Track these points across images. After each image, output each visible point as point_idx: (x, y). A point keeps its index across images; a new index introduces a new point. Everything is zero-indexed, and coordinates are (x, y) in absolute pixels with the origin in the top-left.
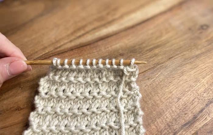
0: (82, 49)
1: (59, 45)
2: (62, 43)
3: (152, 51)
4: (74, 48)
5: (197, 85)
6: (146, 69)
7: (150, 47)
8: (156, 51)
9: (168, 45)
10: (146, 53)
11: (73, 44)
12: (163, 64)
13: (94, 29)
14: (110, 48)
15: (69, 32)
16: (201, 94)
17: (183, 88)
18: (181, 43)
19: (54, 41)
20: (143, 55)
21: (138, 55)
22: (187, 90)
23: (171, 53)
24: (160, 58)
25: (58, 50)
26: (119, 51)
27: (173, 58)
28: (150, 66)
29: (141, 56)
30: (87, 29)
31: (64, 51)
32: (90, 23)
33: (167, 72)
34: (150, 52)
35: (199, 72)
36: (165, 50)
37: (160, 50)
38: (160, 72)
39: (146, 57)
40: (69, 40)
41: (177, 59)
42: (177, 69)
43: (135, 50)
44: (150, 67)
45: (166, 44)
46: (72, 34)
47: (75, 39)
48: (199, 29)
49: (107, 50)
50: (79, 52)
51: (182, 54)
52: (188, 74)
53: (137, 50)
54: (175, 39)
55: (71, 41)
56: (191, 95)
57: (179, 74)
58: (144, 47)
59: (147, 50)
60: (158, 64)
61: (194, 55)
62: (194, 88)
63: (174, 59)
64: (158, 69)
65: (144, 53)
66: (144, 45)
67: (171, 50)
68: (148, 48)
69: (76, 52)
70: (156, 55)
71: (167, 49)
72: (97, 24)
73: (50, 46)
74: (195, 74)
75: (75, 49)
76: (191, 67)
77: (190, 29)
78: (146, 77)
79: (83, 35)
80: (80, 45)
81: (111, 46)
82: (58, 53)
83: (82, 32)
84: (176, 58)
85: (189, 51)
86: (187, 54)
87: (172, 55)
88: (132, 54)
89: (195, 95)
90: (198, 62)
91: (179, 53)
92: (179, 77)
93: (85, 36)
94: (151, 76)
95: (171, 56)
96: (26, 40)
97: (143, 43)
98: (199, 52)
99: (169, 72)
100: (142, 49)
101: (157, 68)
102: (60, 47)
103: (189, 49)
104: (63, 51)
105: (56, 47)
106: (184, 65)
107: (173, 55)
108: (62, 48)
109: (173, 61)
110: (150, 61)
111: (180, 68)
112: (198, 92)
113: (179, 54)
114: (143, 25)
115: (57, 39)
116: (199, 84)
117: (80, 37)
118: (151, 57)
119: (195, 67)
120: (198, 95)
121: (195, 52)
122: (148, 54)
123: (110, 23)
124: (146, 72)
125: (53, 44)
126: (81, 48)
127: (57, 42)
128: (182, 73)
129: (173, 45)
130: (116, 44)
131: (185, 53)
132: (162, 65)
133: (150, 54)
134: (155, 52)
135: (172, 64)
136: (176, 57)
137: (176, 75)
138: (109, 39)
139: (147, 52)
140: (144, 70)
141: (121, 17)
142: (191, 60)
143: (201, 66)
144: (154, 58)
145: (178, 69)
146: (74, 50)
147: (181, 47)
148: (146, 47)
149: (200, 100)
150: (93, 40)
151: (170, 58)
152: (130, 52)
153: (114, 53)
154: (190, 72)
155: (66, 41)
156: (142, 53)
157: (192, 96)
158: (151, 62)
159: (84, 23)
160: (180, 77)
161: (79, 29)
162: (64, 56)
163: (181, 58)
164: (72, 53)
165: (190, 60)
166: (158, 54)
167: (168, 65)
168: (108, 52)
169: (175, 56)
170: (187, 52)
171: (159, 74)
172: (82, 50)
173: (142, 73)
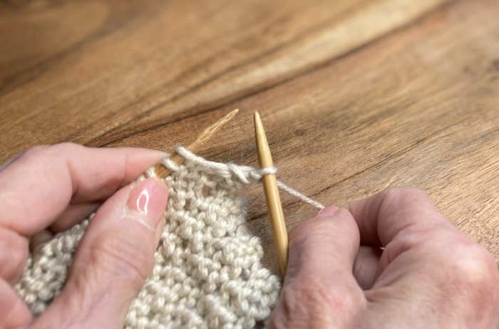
0: (203, 119)
1: (146, 108)
2: (154, 104)
3: (375, 124)
4: (184, 115)
5: (486, 208)
6: (361, 169)
7: (370, 114)
8: (386, 124)
9: (414, 108)
10: (359, 128)
11: (180, 106)
12: (402, 156)
13: (233, 68)
14: (271, 116)
15: (171, 76)
16: (494, 229)
17: (450, 216)
18: (446, 104)
19: (133, 97)
20: (352, 133)
21: (341, 134)
22: (460, 221)
23: (422, 128)
24: (395, 140)
25: (145, 119)
26: (295, 124)
27: (427, 142)
28: (370, 160)
29: (347, 135)
30: (215, 69)
31: (158, 123)
32: (223, 54)
33: (412, 176)
34: (369, 125)
35: (488, 176)
36: (406, 120)
37: (393, 122)
38: (395, 177)
39: (361, 139)
40: (171, 96)
41: (435, 144)
42: (437, 167)
43: (333, 122)
44: (371, 164)
45: (408, 106)
46: (180, 79)
47: (184, 94)
48: (489, 70)
49: (264, 122)
50: (196, 127)
51: (448, 132)
52: (463, 181)
53: (339, 121)
55: (175, 99)
56: (470, 232)
57: (442, 180)
58: (356, 115)
59: (362, 123)
60: (389, 156)
61: (476, 133)
62: (477, 215)
63: (429, 144)
64: (389, 169)
65: (354, 128)
66: (355, 109)
67: (422, 121)
68: (362, 117)
69: (189, 125)
70: (384, 134)
71: (412, 119)
72: (238, 56)
73: (123, 109)
74: (479, 181)
75: (186, 118)
76: (469, 163)
77: (467, 70)
78: (361, 188)
79: (205, 83)
80: (197, 107)
81: (274, 112)
82: (144, 127)
83: (203, 76)
84: (434, 141)
85: (466, 123)
86: (460, 131)
87: (423, 133)
88: (325, 130)
89: (479, 233)
90: (486, 150)
91: (440, 128)
92: (441, 187)
93: (210, 86)
94: (371, 186)
95: (422, 137)
96: (65, 95)
97: (352, 104)
98: (490, 127)
99: (415, 176)
100: (351, 120)
101: (387, 165)
102: (148, 113)
103: (465, 120)
104: (156, 124)
105: (139, 113)
106: (454, 158)
107: (426, 134)
108: (153, 117)
109: (427, 148)
110: (369, 149)
111: (444, 167)
112: (487, 225)
113: (441, 130)
114: (352, 59)
115: (142, 94)
116: (489, 206)
117: (197, 88)
118: (371, 139)
119: (481, 162)
120: (488, 233)
121: (479, 125)
122: (363, 132)
123: (271, 54)
124: (361, 175)
125: (131, 104)
126: (200, 116)
127: (142, 100)
128: (449, 179)
129: (426, 108)
130: (287, 106)
131: (454, 128)
132: (399, 158)
133: (368, 131)
134: (382, 126)
135: (423, 157)
136: (433, 138)
137: (433, 184)
138: (270, 95)
139: (362, 126)
140: (356, 171)
141: (299, 39)
142: (471, 146)
143: (493, 160)
144: (380, 140)
145: (438, 169)
146: (183, 121)
147: (444, 115)
148: (361, 113)
149: (494, 245)
150: (228, 97)
151: (418, 142)
152: (322, 126)
153: (281, 128)
154: (468, 177)
155: (163, 99)
156: (351, 130)
157: (473, 235)
158: (373, 152)
159: (207, 53)
160: (443, 188)
161: (195, 69)
162: (158, 134)
163: (447, 142)
164: (178, 127)
165: (469, 145)
166: (389, 131)
167: (413, 158)
169: (431, 136)
170: (461, 127)
171: (392, 180)
172: (204, 122)
173: (350, 178)
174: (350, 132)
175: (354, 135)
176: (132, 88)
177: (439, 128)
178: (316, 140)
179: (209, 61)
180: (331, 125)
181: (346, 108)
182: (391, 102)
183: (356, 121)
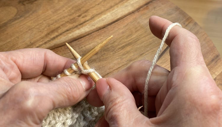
0: (57, 50)
2: (37, 45)
3: (124, 49)
8: (128, 49)
9: (139, 42)
10: (118, 51)
11: (48, 46)
12: (135, 60)
13: (67, 30)
14: (84, 48)
15: (43, 35)
19: (29, 43)
20: (116, 53)
21: (112, 53)
23: (142, 50)
24: (132, 54)
27: (144, 55)
28: (123, 62)
29: (114, 54)
30: (60, 31)
32: (63, 25)
34: (122, 49)
36: (136, 47)
37: (131, 48)
39: (120, 54)
40: (44, 42)
43: (108, 49)
44: (124, 64)
46: (46, 35)
47: (49, 41)
49: (81, 50)
51: (152, 50)
53: (110, 48)
54: (145, 37)
58: (117, 46)
59: (120, 48)
60: (131, 60)
65: (117, 51)
66: (116, 44)
67: (142, 47)
68: (120, 46)
70: (128, 52)
71: (138, 46)
79: (57, 36)
80: (54, 45)
83: (56, 34)
84: (147, 54)
87: (143, 51)
88: (105, 52)
93: (59, 37)
95: (142, 53)
100: (115, 48)
109: (144, 57)
115: (32, 42)
117: (54, 38)
118: (123, 55)
119: (165, 61)
122: (120, 52)
124: (120, 68)
125: (28, 46)
126: (56, 49)
127: (33, 44)
129: (143, 42)
130: (90, 44)
139: (119, 50)
141: (92, 18)
144: (127, 55)
147: (150, 44)
148: (119, 45)
151: (141, 55)
152: (104, 51)
156: (115, 51)
158: (124, 59)
159: (57, 25)
161: (53, 31)
166: (130, 51)
168: (82, 52)
169: (145, 52)
173: (116, 69)
174: (115, 52)
175: (116, 54)
176: (28, 40)
177: (148, 49)
178: (102, 56)
179: (58, 28)
180: (107, 50)
181: (113, 43)
182: (130, 40)
183: (117, 48)
